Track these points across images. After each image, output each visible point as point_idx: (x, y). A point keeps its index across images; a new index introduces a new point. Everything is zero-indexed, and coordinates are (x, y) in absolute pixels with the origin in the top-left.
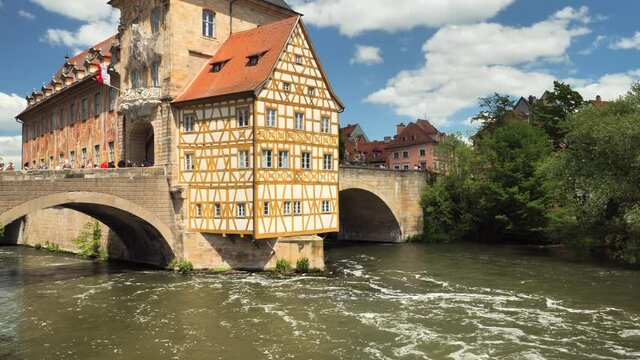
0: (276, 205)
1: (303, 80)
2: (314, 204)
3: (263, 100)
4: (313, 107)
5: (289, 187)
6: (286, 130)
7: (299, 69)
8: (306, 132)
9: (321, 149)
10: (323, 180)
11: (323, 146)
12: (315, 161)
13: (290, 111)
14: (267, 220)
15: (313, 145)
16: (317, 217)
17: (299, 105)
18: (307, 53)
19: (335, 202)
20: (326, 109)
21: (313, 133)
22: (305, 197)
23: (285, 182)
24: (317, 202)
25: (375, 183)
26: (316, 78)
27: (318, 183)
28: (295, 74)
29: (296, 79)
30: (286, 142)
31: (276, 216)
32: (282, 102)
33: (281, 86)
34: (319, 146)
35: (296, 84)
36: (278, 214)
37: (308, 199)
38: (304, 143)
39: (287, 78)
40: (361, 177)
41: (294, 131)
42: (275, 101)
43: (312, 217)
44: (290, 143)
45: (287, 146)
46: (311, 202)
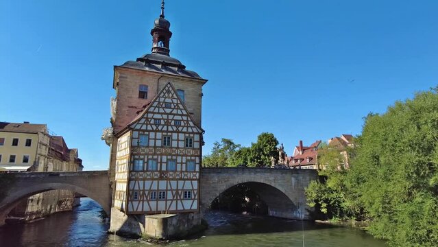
0: (144, 193)
1: (170, 117)
2: (177, 193)
3: (137, 130)
4: (178, 132)
5: (155, 182)
6: (155, 147)
7: (168, 111)
8: (172, 148)
9: (184, 158)
10: (185, 177)
11: (187, 156)
12: (179, 166)
13: (159, 135)
14: (135, 204)
15: (177, 155)
16: (179, 202)
17: (167, 131)
18: (175, 101)
19: (195, 192)
20: (190, 133)
21: (178, 148)
22: (169, 188)
23: (153, 179)
24: (180, 192)
25: (272, 179)
26: (182, 115)
27: (181, 179)
28: (165, 113)
29: (165, 117)
30: (155, 154)
31: (143, 201)
32: (153, 131)
33: (152, 122)
34: (182, 156)
35: (164, 119)
36: (145, 199)
37: (172, 190)
38: (170, 154)
39: (158, 116)
40: (259, 174)
41: (162, 147)
42: (147, 130)
43: (174, 202)
44: (158, 155)
45: (155, 157)
46: (174, 192)
